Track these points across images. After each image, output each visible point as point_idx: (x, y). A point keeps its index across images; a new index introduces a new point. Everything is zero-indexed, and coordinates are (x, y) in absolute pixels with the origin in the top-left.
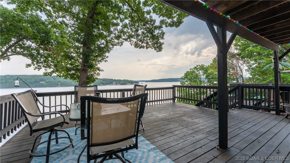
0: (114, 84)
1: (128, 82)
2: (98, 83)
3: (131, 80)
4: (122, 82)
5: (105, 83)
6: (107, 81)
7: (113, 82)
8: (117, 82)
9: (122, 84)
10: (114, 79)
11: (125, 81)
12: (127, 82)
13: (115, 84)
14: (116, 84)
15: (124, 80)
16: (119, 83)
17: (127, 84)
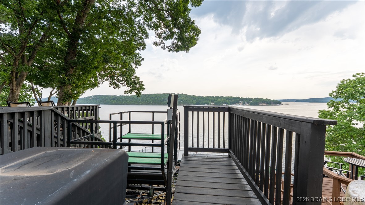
0: (240, 104)
1: (262, 102)
2: (220, 103)
3: (267, 99)
4: (253, 101)
5: (229, 103)
6: (232, 100)
7: (240, 102)
8: (245, 101)
9: (251, 104)
10: (242, 97)
11: (257, 100)
12: (260, 102)
13: (242, 104)
14: (244, 104)
15: (255, 99)
16: (248, 103)
17: (260, 104)
